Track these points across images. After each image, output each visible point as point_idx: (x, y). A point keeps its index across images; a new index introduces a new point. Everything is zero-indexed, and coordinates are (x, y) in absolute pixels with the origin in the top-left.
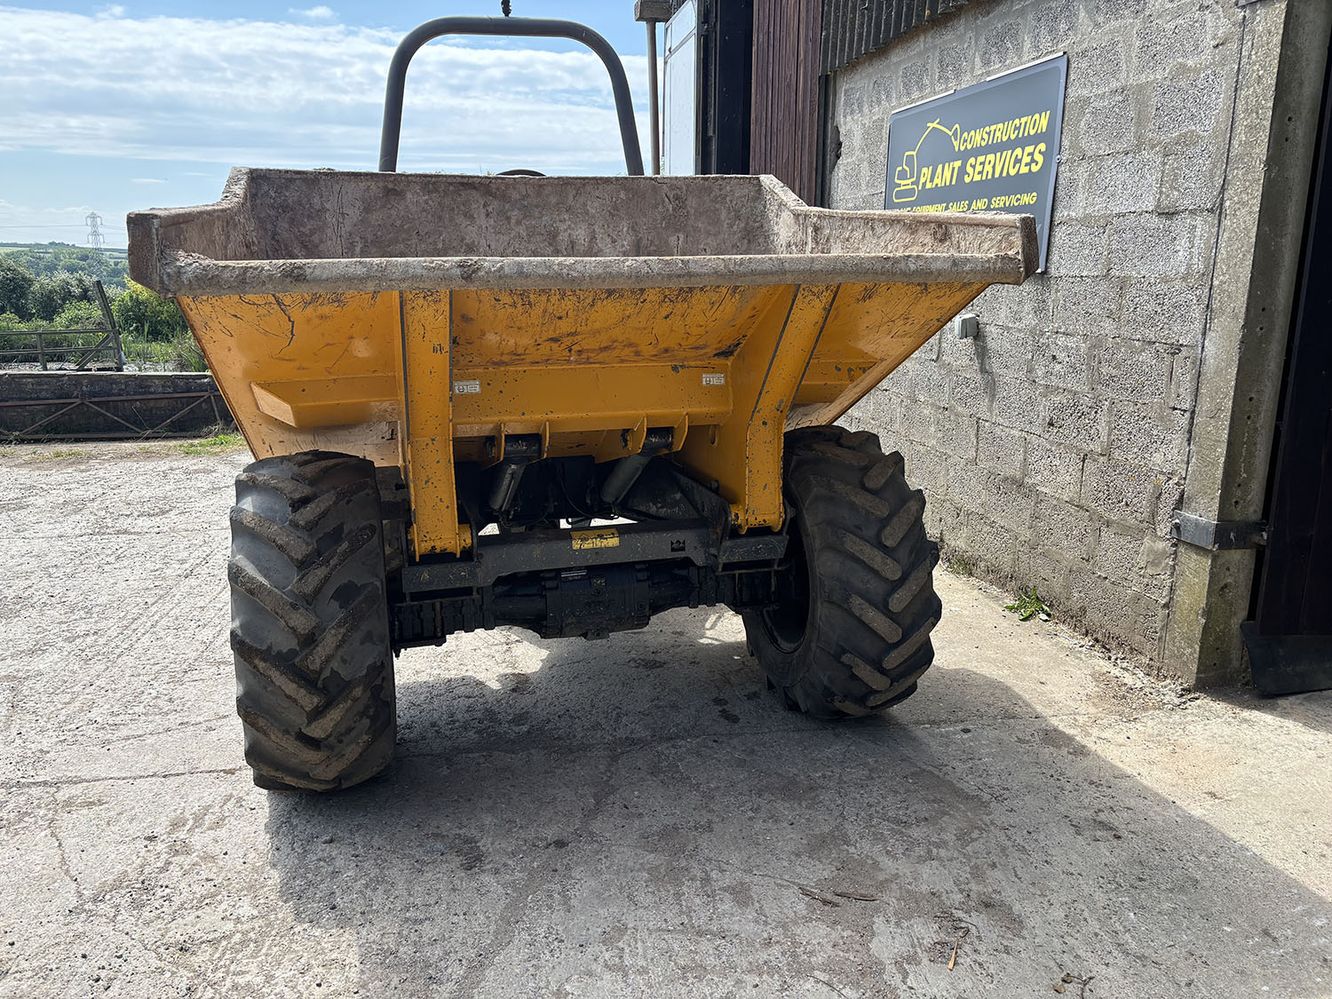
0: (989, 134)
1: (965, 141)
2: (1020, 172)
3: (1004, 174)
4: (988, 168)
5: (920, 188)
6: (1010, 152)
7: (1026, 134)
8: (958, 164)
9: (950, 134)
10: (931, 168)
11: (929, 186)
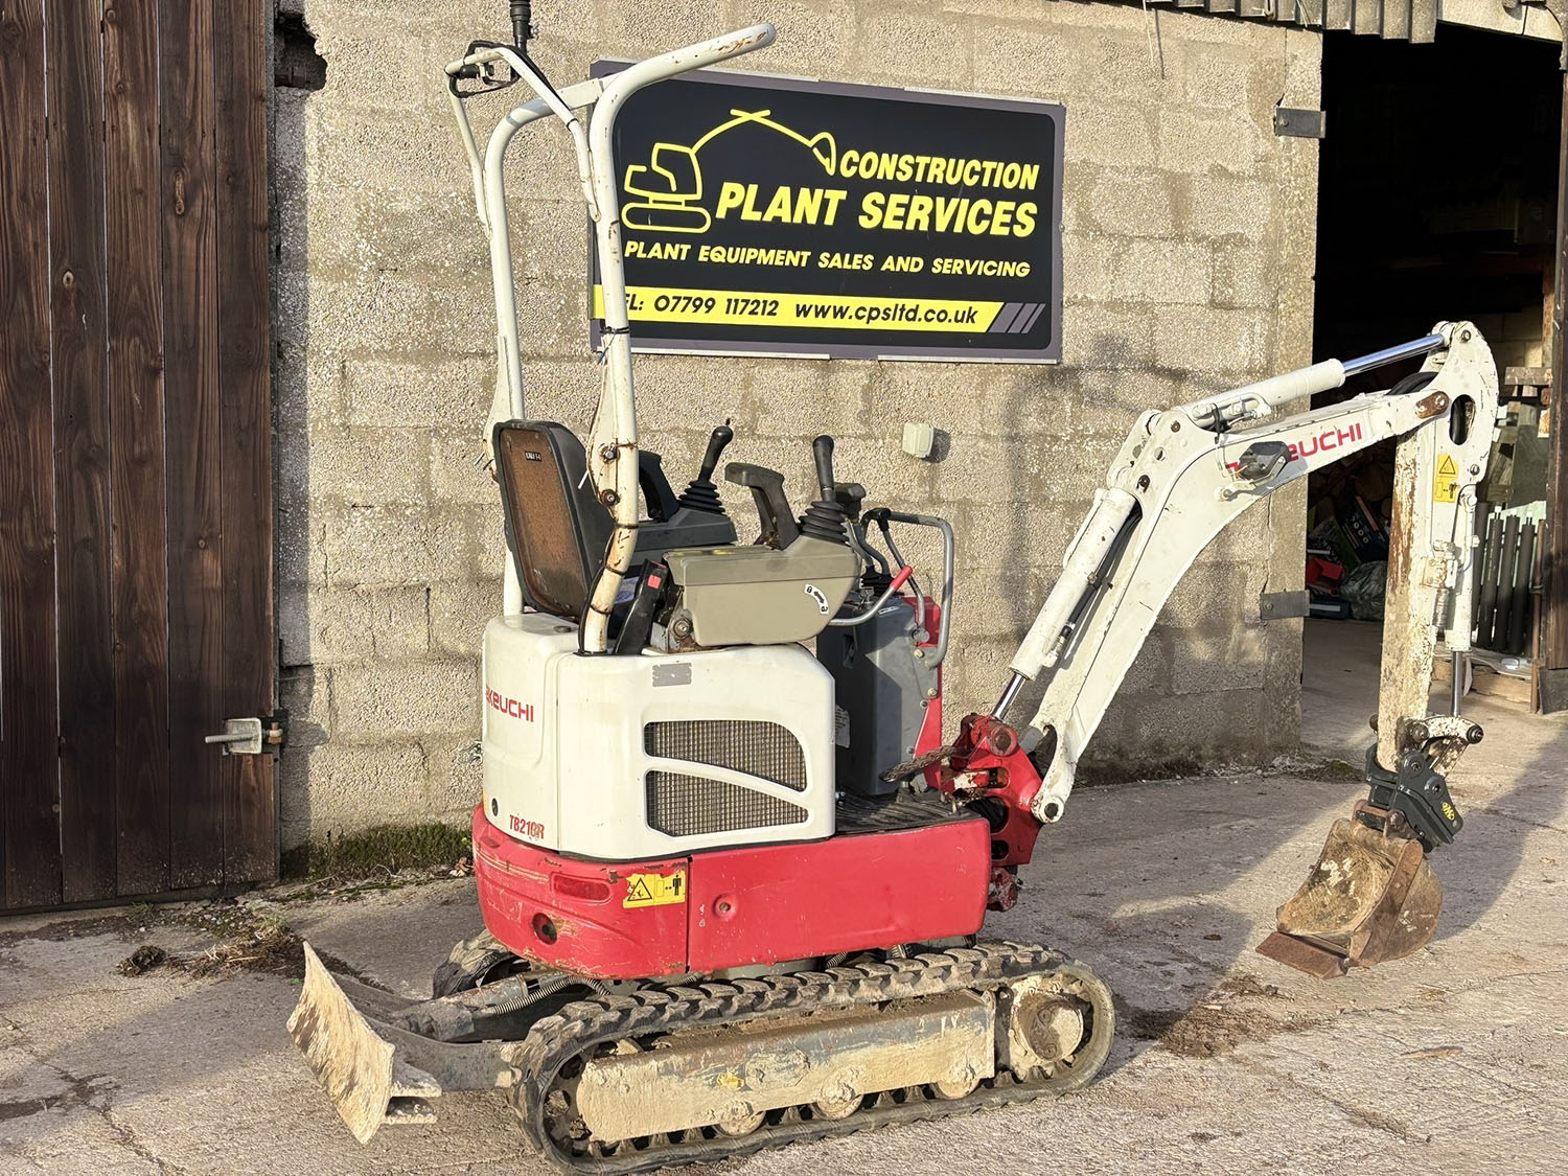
0: (915, 167)
1: (851, 163)
2: (993, 232)
3: (958, 229)
4: (914, 214)
5: (721, 214)
6: (965, 202)
7: (996, 184)
9: (810, 144)
10: (753, 189)
11: (749, 214)
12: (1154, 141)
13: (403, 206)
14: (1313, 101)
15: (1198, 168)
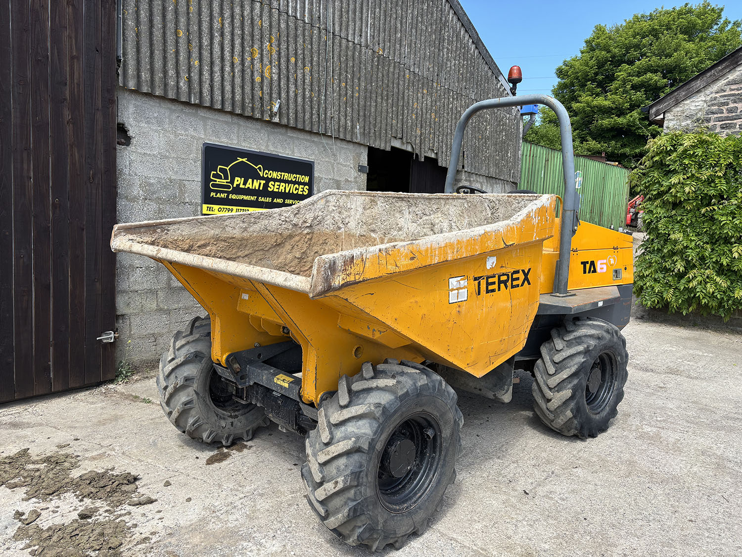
0: (281, 175)
1: (266, 174)
2: (299, 193)
3: (291, 192)
4: (281, 188)
5: (235, 186)
6: (293, 185)
7: (299, 181)
8: (263, 182)
9: (257, 168)
10: (243, 179)
11: (242, 186)
12: (333, 172)
13: (152, 181)
14: (366, 164)
15: (342, 179)
